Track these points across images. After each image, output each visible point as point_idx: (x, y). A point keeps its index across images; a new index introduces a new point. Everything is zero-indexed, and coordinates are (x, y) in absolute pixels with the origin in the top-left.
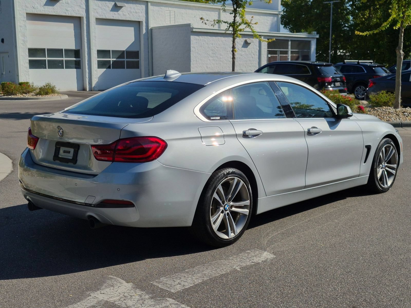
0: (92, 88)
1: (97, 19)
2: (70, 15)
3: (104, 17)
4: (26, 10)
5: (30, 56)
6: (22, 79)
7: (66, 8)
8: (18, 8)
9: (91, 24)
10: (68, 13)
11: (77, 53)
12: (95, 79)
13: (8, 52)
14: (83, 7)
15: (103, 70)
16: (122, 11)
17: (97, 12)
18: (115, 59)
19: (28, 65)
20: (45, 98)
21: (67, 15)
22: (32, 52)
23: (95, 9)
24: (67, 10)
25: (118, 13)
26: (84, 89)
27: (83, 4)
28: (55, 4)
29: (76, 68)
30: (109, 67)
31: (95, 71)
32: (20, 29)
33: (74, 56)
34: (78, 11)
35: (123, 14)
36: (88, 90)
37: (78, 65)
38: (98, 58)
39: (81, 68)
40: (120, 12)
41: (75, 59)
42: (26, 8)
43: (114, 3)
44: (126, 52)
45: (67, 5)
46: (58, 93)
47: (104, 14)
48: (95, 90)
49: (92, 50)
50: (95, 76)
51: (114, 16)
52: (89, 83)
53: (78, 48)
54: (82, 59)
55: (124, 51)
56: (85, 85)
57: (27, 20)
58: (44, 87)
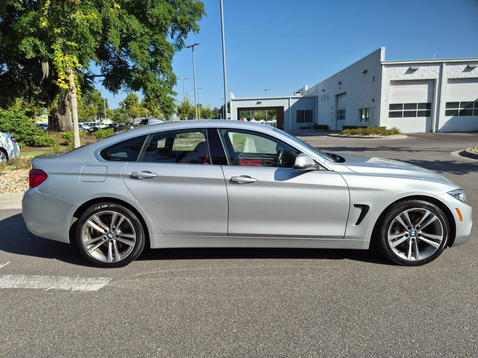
0: (438, 131)
1: (449, 79)
2: (425, 78)
3: (456, 77)
4: (390, 78)
5: (390, 109)
6: (382, 125)
7: (423, 74)
8: (384, 78)
9: (442, 84)
10: (424, 77)
11: (429, 105)
12: (442, 124)
13: (375, 108)
14: (437, 72)
15: (450, 117)
16: (474, 71)
17: (450, 75)
18: (463, 109)
19: (388, 116)
20: (386, 138)
21: (423, 78)
22: (392, 106)
23: (448, 72)
24: (423, 76)
25: (470, 73)
26: (431, 131)
27: (438, 69)
28: (414, 72)
29: (426, 116)
30: (457, 115)
31: (443, 118)
32: (385, 92)
33: (426, 107)
34: (433, 75)
35: (475, 73)
36: (434, 132)
37: (428, 114)
38: (446, 108)
39: (431, 116)
40: (472, 72)
41: (426, 110)
42: (391, 78)
43: (467, 65)
44: (475, 102)
45: (424, 71)
46: (401, 134)
47: (456, 75)
48: (441, 132)
49: (441, 103)
50: (441, 122)
51: (466, 75)
52: (436, 127)
53: (430, 102)
54: (432, 110)
55: (473, 102)
56: (432, 128)
57: (390, 85)
58: (392, 130)
